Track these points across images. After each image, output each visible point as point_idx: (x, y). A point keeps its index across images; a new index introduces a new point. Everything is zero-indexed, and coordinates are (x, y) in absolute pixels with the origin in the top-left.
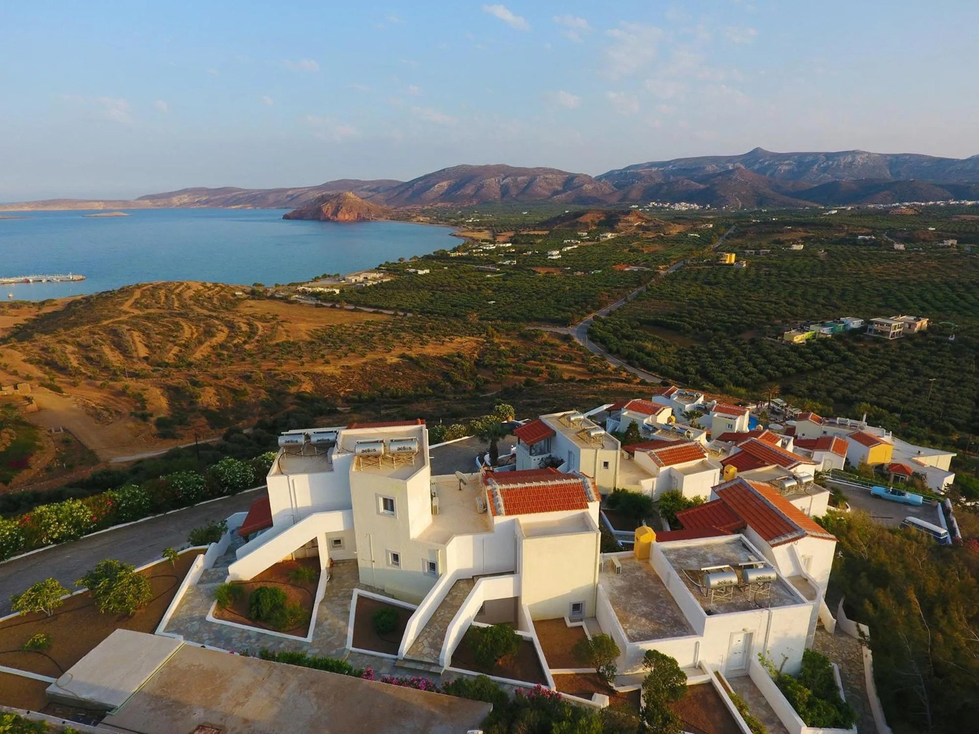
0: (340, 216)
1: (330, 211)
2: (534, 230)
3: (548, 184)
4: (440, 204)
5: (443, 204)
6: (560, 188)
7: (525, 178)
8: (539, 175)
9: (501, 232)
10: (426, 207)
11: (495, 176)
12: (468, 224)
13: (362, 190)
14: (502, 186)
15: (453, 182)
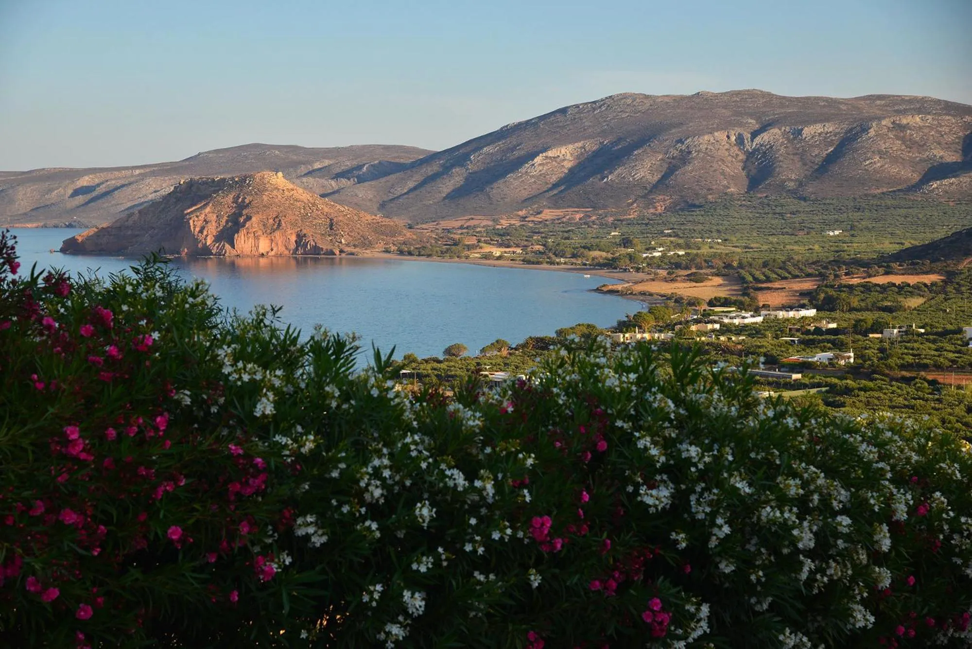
0: (243, 243)
1: (212, 230)
2: (887, 273)
3: (910, 144)
4: (548, 214)
5: (558, 212)
6: (952, 157)
7: (830, 127)
8: (880, 119)
9: (768, 280)
10: (504, 223)
11: (726, 125)
12: (651, 262)
13: (309, 173)
14: (750, 155)
15: (591, 146)
